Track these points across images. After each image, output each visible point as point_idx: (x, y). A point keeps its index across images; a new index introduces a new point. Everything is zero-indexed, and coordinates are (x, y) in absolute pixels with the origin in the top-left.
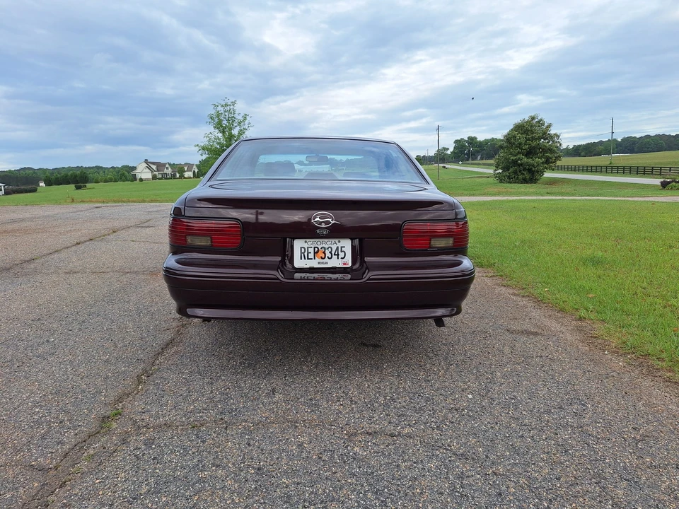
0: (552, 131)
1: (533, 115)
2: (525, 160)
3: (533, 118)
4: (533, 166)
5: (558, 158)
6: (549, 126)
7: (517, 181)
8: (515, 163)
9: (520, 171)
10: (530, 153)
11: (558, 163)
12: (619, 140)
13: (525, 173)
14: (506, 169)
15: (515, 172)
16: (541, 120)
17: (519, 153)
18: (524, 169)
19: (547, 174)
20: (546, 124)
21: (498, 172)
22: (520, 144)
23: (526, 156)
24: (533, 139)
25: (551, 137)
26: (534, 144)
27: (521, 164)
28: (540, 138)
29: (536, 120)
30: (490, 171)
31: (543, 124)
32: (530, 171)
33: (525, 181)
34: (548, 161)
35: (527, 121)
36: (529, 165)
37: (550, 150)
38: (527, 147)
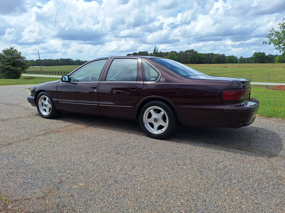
0: (22, 56)
1: (12, 47)
2: (13, 68)
3: (12, 49)
4: (17, 70)
5: (27, 67)
6: (20, 53)
7: (10, 78)
8: (8, 69)
9: (11, 73)
10: (14, 65)
11: (28, 70)
13: (14, 74)
14: (2, 72)
15: (8, 74)
16: (16, 50)
17: (9, 65)
18: (13, 72)
19: (23, 75)
20: (19, 52)
23: (12, 66)
24: (14, 58)
25: (22, 58)
26: (16, 61)
27: (11, 70)
28: (17, 58)
29: (13, 50)
31: (17, 52)
32: (16, 73)
33: (14, 78)
34: (23, 69)
35: (9, 50)
36: (15, 70)
37: (23, 64)
38: (12, 62)
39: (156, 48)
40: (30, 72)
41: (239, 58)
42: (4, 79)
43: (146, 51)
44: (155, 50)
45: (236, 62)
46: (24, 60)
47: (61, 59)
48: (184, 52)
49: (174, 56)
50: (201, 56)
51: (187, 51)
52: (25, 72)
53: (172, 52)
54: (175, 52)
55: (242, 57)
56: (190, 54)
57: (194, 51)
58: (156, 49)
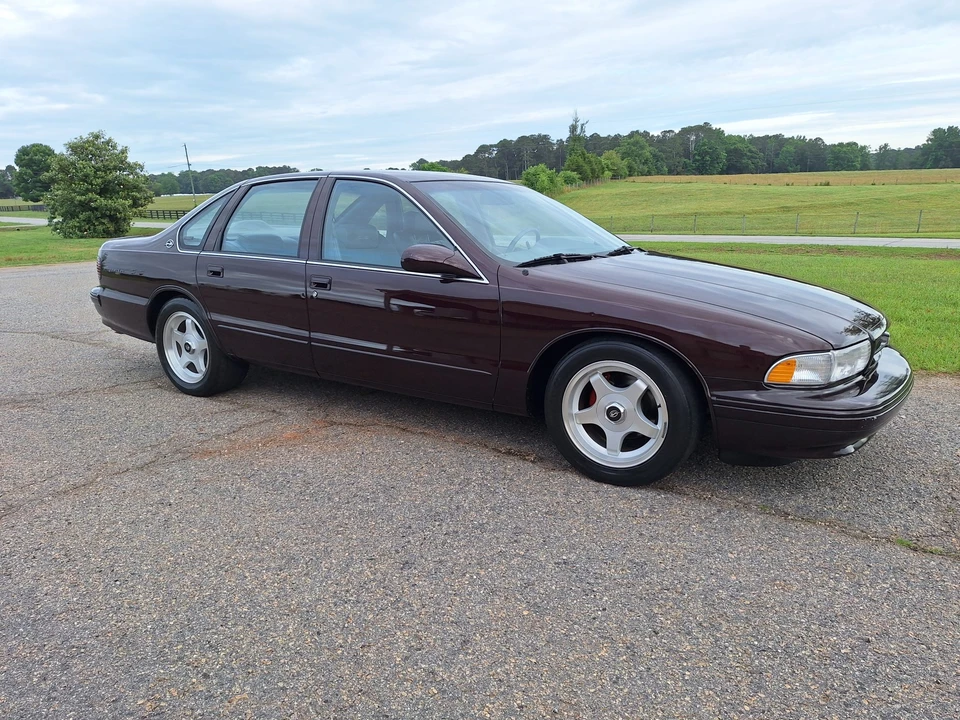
0: (131, 159)
1: (95, 131)
2: (102, 201)
3: (97, 137)
4: (117, 210)
5: (148, 199)
6: (124, 151)
8: (85, 206)
9: (97, 219)
10: (105, 191)
11: (150, 207)
12: (176, 174)
13: (105, 221)
14: (69, 215)
15: (88, 221)
16: (108, 142)
17: (88, 191)
18: (104, 216)
19: (138, 224)
20: (119, 148)
21: (55, 220)
22: (87, 176)
23: (100, 194)
24: (107, 169)
25: (132, 168)
26: (110, 177)
27: (96, 209)
28: (115, 168)
29: (102, 140)
30: (42, 221)
31: (114, 147)
32: (113, 219)
33: (107, 235)
34: (135, 204)
35: (88, 141)
36: (110, 210)
37: (136, 188)
38: (99, 181)
39: (576, 121)
40: (161, 214)
41: (874, 149)
42: (77, 240)
43: (543, 133)
44: (573, 128)
45: (865, 167)
46: (137, 174)
47: (260, 167)
48: (677, 131)
49: (642, 148)
50: (739, 145)
51: (686, 131)
52: (142, 216)
53: (633, 134)
54: (646, 134)
55: (886, 145)
56: (696, 141)
57: (711, 129)
58: (579, 124)
